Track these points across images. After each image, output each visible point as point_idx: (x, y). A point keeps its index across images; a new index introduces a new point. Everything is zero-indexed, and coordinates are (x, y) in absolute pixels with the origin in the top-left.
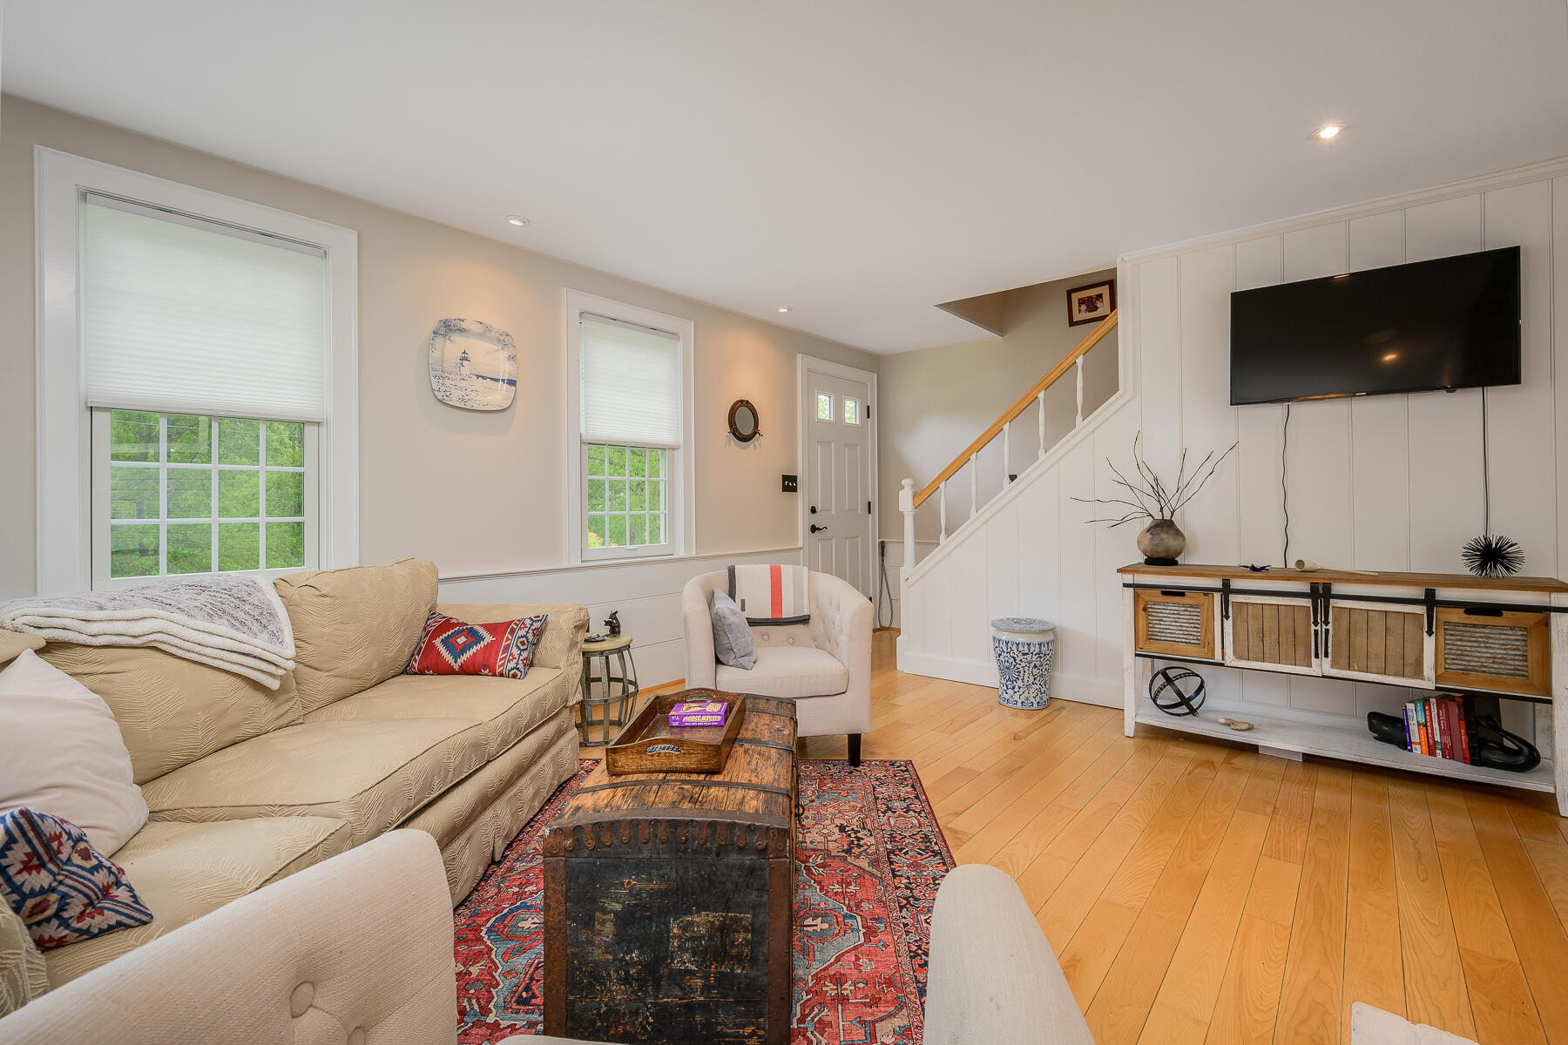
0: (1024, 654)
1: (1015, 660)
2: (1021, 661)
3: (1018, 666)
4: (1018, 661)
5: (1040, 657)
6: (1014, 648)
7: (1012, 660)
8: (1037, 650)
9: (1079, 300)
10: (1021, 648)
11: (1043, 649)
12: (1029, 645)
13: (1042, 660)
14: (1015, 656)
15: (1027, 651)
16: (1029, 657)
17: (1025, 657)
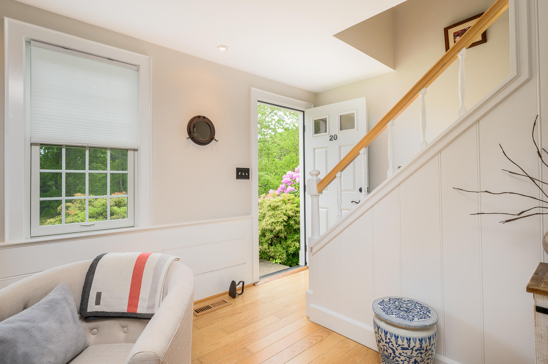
0: (403, 349)
1: (394, 352)
2: (400, 354)
3: (397, 358)
4: (397, 353)
5: (421, 353)
6: (393, 339)
7: (390, 351)
8: (418, 345)
9: (454, 34)
10: (400, 342)
11: (424, 345)
12: (409, 340)
13: (423, 355)
14: (394, 348)
15: (406, 346)
16: (409, 352)
17: (405, 351)
